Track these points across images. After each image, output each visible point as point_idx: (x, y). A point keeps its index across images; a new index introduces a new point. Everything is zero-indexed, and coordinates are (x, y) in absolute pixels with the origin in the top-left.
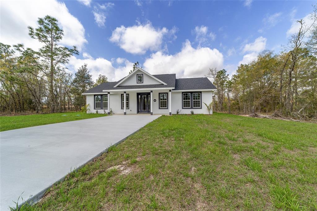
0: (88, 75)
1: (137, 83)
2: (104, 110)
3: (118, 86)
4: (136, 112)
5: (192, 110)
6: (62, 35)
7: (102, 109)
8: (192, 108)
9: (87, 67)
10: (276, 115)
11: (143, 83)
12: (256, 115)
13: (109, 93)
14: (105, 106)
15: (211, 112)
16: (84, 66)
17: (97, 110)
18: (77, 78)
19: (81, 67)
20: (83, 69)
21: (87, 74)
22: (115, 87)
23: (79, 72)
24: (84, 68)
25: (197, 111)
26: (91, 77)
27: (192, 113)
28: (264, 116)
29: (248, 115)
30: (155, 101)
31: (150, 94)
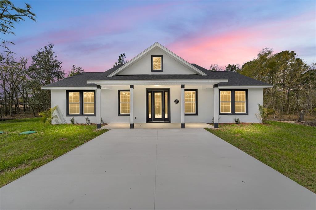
0: (56, 61)
1: (152, 71)
2: (86, 117)
3: (116, 76)
4: (145, 120)
7: (83, 115)
8: (233, 114)
9: (53, 49)
11: (162, 71)
13: (99, 87)
14: (88, 110)
16: (49, 47)
17: (72, 117)
18: (35, 65)
19: (44, 48)
20: (46, 51)
21: (54, 59)
22: (111, 76)
23: (39, 55)
24: (48, 50)
26: (60, 65)
27: (238, 121)
30: (177, 102)
31: (168, 91)
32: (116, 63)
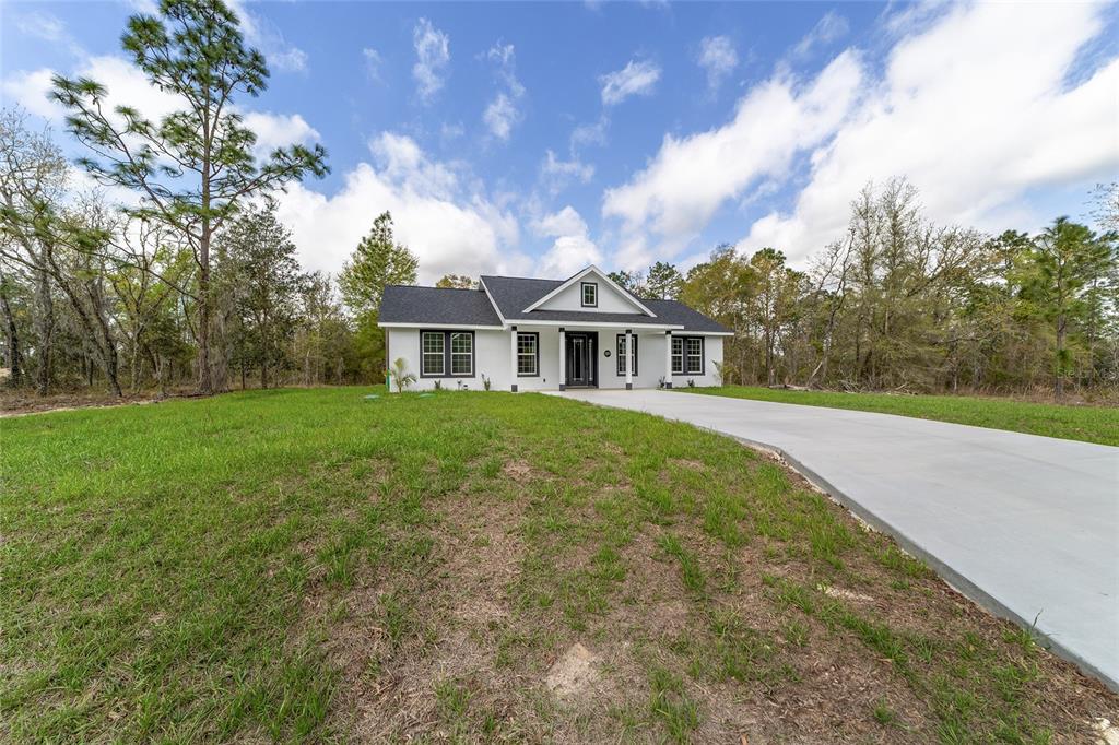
1: (583, 306)
2: (459, 379)
3: (534, 310)
7: (448, 375)
8: (685, 374)
11: (596, 306)
13: (515, 328)
14: (465, 365)
17: (437, 380)
22: (527, 311)
27: (691, 385)
30: (608, 354)
31: (594, 336)
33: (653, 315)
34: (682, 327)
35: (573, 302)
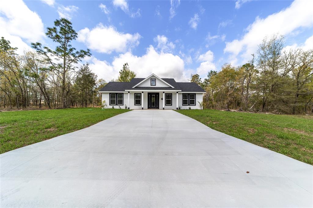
1: (151, 85)
2: (119, 106)
3: (136, 87)
4: (147, 108)
5: (190, 106)
6: (76, 37)
7: (117, 105)
8: (189, 105)
10: (241, 110)
11: (155, 85)
12: (229, 110)
13: (129, 92)
14: (121, 102)
15: (202, 109)
17: (113, 106)
22: (133, 87)
25: (193, 107)
27: (190, 108)
28: (234, 110)
29: (223, 110)
30: (162, 99)
31: (158, 94)
32: (121, 71)
33: (173, 87)
34: (181, 91)
35: (148, 85)
